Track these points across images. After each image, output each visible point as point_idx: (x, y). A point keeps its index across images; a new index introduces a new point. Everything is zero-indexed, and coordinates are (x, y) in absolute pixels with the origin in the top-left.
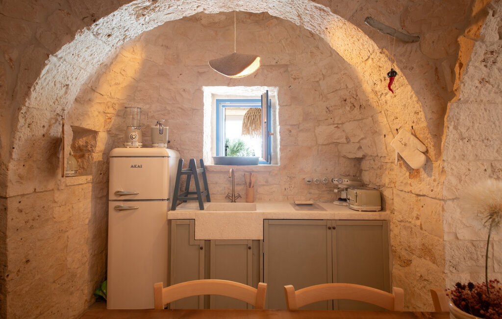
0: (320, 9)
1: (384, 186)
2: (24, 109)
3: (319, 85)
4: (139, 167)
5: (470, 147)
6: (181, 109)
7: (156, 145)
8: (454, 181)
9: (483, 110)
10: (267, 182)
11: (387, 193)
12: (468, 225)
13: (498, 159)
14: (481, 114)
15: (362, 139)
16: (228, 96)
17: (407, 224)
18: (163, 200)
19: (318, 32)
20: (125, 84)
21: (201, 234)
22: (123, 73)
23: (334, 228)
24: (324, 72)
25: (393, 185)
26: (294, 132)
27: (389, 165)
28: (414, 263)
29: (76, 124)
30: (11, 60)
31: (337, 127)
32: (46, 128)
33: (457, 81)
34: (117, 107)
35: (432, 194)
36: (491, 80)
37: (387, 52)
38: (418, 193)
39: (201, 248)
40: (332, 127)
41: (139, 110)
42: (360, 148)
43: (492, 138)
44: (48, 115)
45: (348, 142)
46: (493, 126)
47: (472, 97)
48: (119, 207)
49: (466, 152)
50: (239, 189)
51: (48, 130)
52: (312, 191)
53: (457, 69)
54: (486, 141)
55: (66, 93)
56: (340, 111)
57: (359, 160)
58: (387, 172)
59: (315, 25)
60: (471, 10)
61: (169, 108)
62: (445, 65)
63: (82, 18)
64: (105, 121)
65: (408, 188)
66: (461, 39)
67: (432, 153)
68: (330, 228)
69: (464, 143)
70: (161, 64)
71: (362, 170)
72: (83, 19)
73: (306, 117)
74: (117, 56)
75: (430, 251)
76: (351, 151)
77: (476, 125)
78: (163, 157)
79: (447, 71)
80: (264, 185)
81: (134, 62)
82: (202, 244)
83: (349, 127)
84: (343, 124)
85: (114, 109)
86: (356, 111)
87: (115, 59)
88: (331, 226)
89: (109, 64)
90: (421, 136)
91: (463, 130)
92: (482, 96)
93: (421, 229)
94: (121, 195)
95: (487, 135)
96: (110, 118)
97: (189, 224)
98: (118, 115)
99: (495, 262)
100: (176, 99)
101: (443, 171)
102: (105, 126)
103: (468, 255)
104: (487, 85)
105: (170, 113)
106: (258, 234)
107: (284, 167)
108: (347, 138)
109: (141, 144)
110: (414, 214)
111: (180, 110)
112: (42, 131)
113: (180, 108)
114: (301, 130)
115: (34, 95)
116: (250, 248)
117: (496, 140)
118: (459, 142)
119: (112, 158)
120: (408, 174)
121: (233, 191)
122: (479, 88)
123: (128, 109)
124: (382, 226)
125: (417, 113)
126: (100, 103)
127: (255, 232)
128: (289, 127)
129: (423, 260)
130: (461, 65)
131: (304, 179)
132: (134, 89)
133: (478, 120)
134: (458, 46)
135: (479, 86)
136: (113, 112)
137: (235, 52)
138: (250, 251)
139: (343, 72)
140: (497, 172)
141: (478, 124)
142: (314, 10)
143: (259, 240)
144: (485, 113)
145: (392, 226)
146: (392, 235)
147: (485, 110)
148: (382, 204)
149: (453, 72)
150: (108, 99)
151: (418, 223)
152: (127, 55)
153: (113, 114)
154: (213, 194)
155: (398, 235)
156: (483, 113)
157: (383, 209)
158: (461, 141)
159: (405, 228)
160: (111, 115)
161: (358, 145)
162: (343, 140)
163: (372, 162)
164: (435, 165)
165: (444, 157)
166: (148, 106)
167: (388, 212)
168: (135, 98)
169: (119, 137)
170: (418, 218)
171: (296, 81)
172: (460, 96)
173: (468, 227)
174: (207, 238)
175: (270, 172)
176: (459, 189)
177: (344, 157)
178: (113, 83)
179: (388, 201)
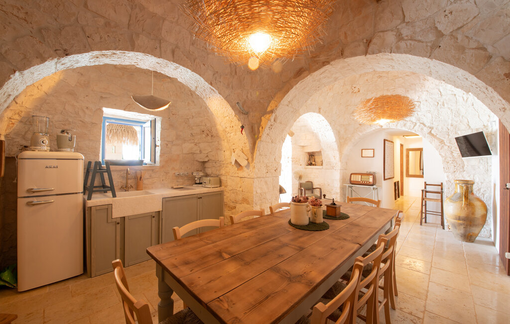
0: (212, 89)
1: (221, 175)
3: (189, 121)
4: (54, 167)
6: (83, 122)
7: (64, 149)
8: (257, 171)
10: (150, 176)
11: (223, 178)
15: (210, 152)
16: (113, 115)
17: (235, 191)
18: (77, 193)
19: (202, 97)
20: (37, 97)
21: (117, 214)
22: (40, 87)
23: (201, 198)
24: (194, 115)
25: (227, 174)
26: (169, 145)
27: (225, 165)
28: (237, 207)
31: (195, 145)
33: (261, 133)
34: (23, 114)
35: (248, 177)
37: (237, 117)
38: (241, 176)
39: (118, 223)
40: (193, 145)
41: (48, 119)
42: (207, 156)
45: (200, 153)
48: (32, 202)
50: (131, 182)
52: (179, 180)
53: (261, 129)
56: (199, 137)
57: (204, 162)
58: (223, 168)
59: (204, 94)
60: (267, 109)
61: (70, 120)
62: (256, 127)
63: (54, 49)
65: (237, 175)
66: (262, 118)
67: (250, 160)
68: (199, 198)
70: (73, 86)
71: (205, 168)
72: (55, 51)
73: (178, 137)
75: (246, 200)
76: (201, 157)
78: (77, 159)
79: (256, 129)
80: (148, 179)
81: (52, 80)
82: (119, 221)
83: (202, 145)
84: (199, 143)
85: (20, 116)
86: (209, 138)
88: (200, 197)
90: (245, 153)
93: (242, 191)
94: (34, 192)
96: (13, 124)
97: (108, 208)
98: (21, 122)
100: (78, 114)
101: (254, 167)
102: (6, 130)
105: (70, 124)
106: (158, 208)
107: (162, 167)
108: (200, 151)
109: (49, 148)
110: (239, 186)
111: (81, 123)
113: (81, 121)
114: (174, 145)
116: (154, 217)
118: (259, 156)
119: (21, 160)
120: (237, 169)
121: (127, 183)
123: (35, 118)
124: (221, 194)
125: (245, 143)
126: (12, 110)
127: (157, 207)
128: (166, 142)
129: (243, 205)
130: (262, 128)
131: (175, 173)
132: (43, 101)
134: (261, 120)
136: (18, 118)
137: (152, 94)
138: (153, 219)
139: (206, 118)
142: (209, 89)
143: (159, 211)
145: (225, 193)
146: (225, 197)
148: (220, 183)
149: (258, 129)
150: (19, 107)
151: (241, 189)
153: (17, 120)
155: (228, 197)
157: (220, 186)
159: (233, 193)
160: (15, 120)
161: (206, 155)
162: (198, 152)
163: (214, 163)
164: (251, 165)
165: (254, 162)
167: (223, 187)
168: (42, 108)
169: (15, 140)
170: (240, 187)
171: (174, 116)
172: (262, 139)
174: (122, 216)
175: (153, 170)
177: (197, 161)
178: (29, 94)
179: (224, 182)
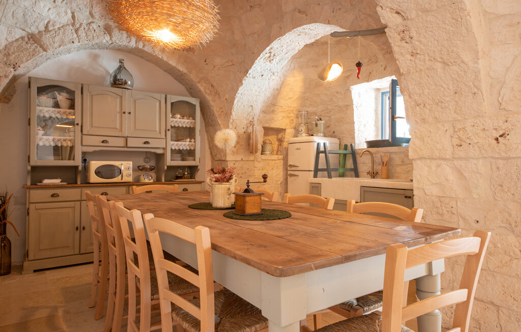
2: (231, 121)
4: (299, 149)
5: (427, 111)
6: (338, 106)
9: (426, 77)
10: (403, 161)
12: (434, 182)
13: (457, 119)
14: (426, 81)
18: (310, 171)
20: (296, 97)
21: (324, 194)
22: (292, 90)
29: (267, 125)
30: (226, 99)
32: (245, 129)
36: (418, 52)
43: (445, 100)
44: (245, 122)
46: (442, 89)
47: (412, 69)
48: (291, 174)
49: (424, 116)
51: (247, 130)
54: (440, 104)
55: (252, 110)
61: (329, 107)
64: (290, 122)
69: (421, 108)
70: (316, 78)
74: (283, 82)
77: (426, 91)
81: (297, 82)
85: (294, 114)
87: (283, 84)
89: (279, 88)
91: (416, 98)
92: (419, 66)
94: (292, 167)
95: (439, 98)
96: (293, 120)
97: (318, 187)
98: (297, 117)
99: (460, 219)
100: (333, 100)
102: (290, 125)
103: (435, 209)
104: (418, 56)
105: (331, 111)
106: (356, 198)
109: (306, 134)
111: (337, 108)
112: (243, 130)
115: (233, 113)
117: (450, 101)
118: (416, 108)
121: (373, 168)
122: (413, 60)
126: (282, 112)
127: (355, 196)
132: (304, 99)
133: (425, 86)
135: (413, 58)
136: (293, 115)
140: (457, 132)
141: (428, 90)
144: (429, 79)
147: (428, 76)
150: (287, 109)
152: (291, 80)
153: (294, 117)
154: (363, 172)
156: (427, 80)
158: (418, 107)
166: (315, 109)
168: (306, 104)
173: (433, 184)
175: (404, 153)
176: (422, 150)
